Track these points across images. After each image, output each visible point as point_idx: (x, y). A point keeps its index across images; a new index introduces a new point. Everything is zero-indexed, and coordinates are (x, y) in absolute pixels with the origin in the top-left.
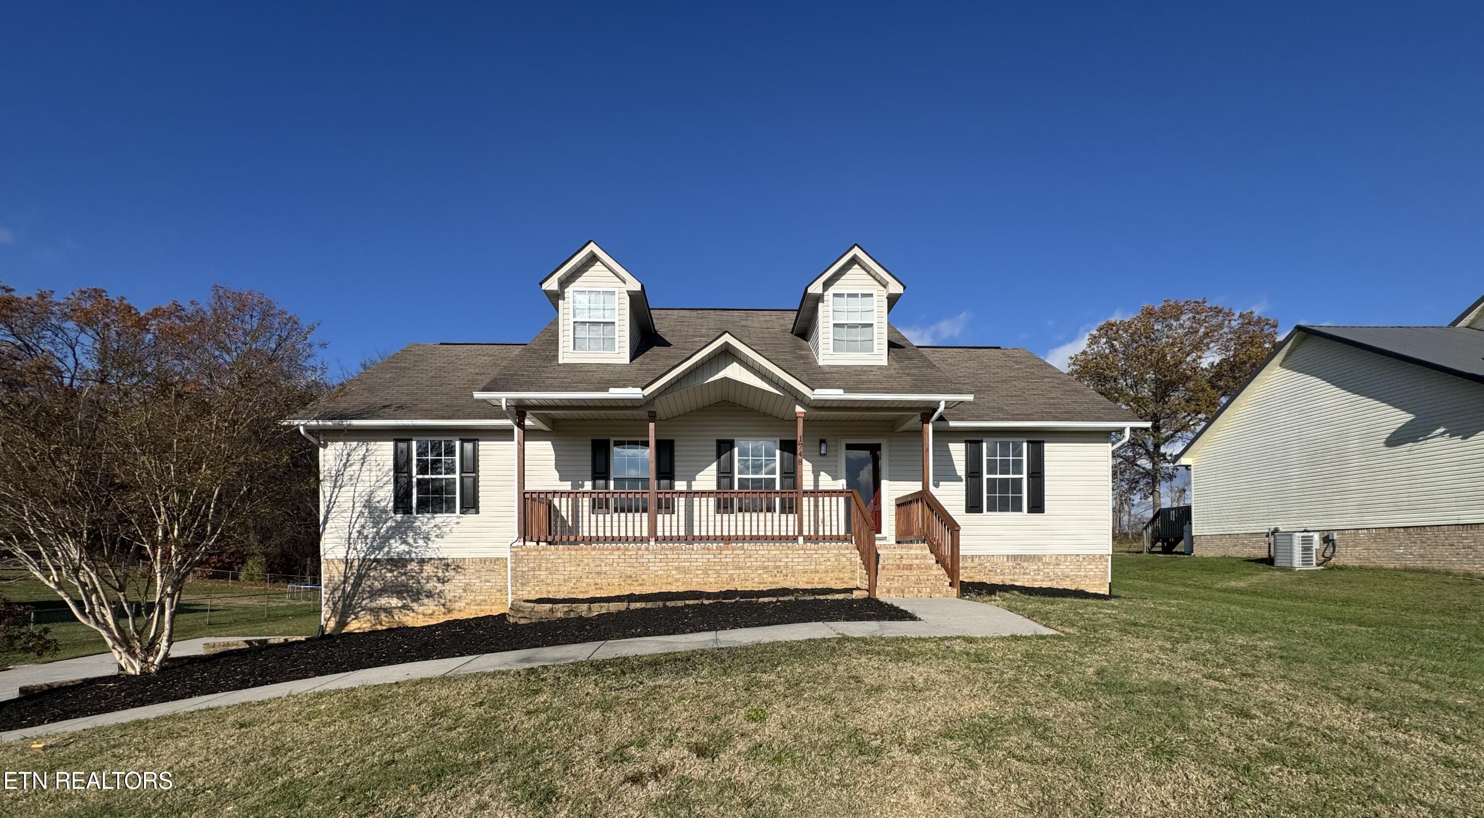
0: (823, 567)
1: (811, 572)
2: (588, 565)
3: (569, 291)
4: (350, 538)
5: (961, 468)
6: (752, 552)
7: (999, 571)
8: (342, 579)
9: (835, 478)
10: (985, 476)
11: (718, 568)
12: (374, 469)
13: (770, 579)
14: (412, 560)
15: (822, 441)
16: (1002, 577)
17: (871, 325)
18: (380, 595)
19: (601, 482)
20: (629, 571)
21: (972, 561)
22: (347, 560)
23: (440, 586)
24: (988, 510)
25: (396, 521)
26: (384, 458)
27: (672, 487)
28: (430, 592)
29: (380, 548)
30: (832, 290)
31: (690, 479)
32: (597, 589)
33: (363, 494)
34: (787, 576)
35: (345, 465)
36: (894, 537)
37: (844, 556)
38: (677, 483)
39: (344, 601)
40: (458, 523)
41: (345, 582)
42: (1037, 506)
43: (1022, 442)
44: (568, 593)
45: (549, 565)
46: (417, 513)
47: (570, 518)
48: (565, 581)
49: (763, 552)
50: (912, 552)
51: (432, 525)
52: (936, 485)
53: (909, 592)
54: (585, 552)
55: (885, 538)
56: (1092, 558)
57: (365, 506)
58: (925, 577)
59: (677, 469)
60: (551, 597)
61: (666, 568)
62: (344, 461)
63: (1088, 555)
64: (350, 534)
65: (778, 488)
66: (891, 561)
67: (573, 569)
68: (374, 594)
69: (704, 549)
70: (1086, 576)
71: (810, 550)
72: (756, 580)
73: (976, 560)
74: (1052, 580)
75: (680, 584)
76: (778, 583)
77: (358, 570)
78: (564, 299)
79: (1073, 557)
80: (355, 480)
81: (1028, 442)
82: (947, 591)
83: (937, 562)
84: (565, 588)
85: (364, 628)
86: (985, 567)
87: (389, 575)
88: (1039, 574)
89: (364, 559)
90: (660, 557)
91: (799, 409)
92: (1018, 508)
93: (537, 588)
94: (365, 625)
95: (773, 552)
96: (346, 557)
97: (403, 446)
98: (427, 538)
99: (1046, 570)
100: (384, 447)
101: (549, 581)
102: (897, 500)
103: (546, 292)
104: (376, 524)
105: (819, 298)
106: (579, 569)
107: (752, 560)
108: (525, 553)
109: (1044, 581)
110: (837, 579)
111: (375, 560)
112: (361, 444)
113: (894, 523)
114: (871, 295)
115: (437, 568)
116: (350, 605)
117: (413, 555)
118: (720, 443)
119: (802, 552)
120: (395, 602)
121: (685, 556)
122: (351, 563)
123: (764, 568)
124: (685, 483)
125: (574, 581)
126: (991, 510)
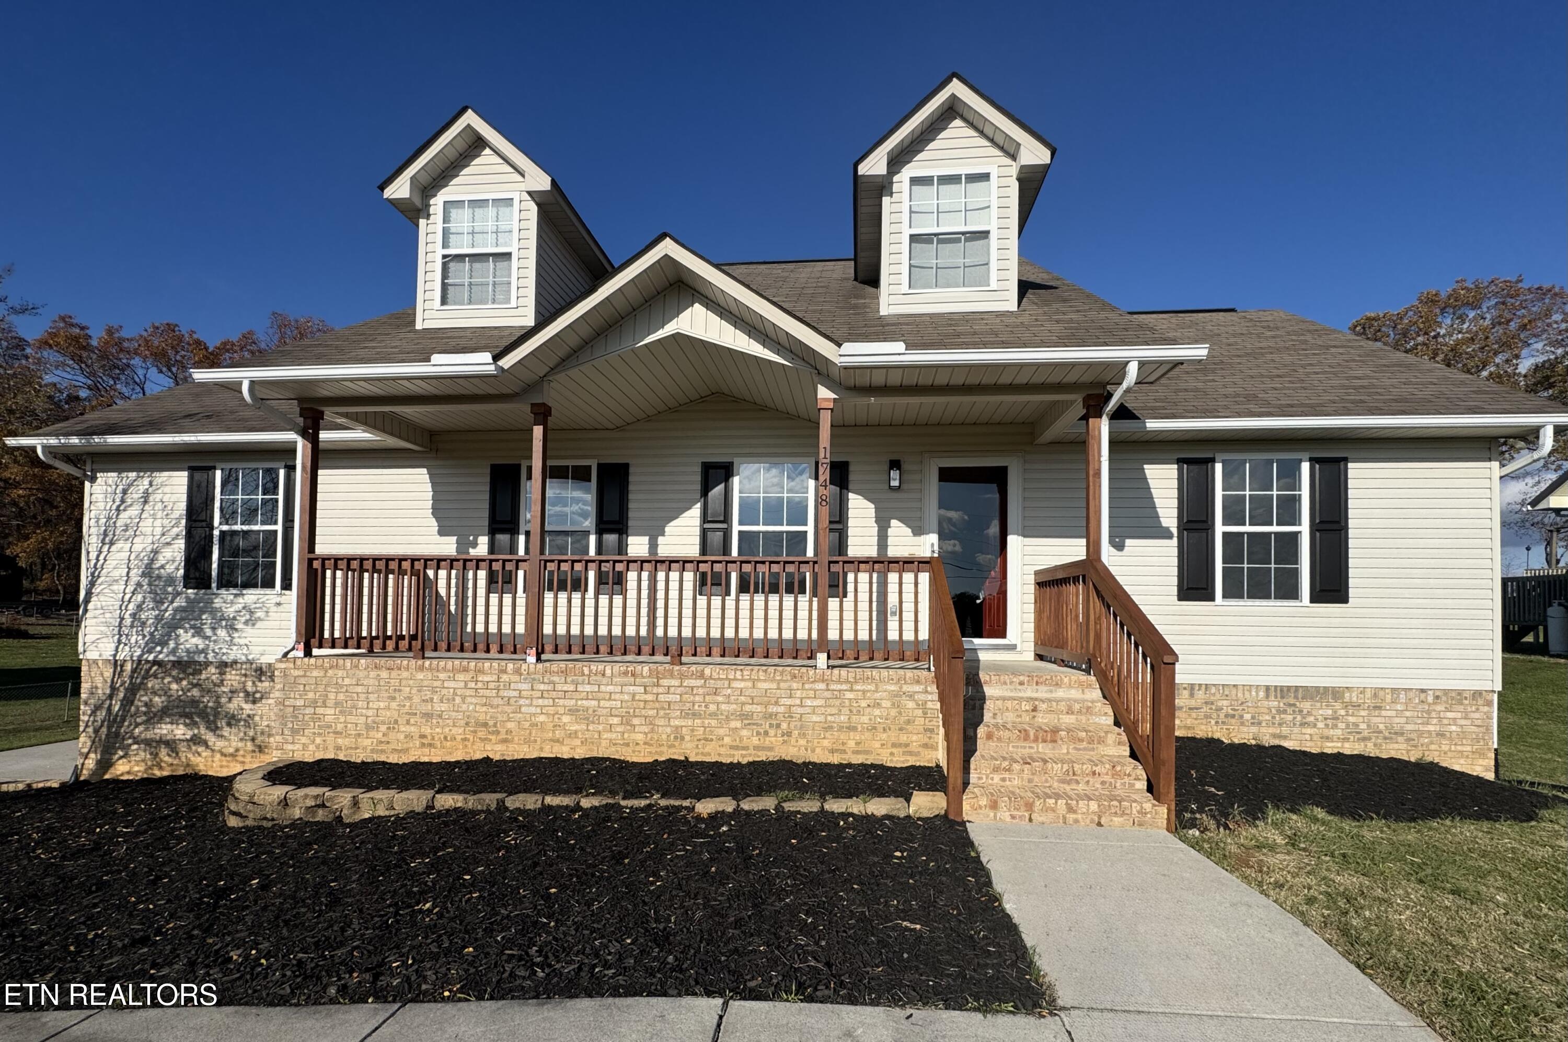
0: (865, 719)
1: (841, 729)
2: (410, 698)
3: (437, 203)
4: (120, 626)
5: (1169, 516)
6: (719, 684)
7: (1247, 716)
8: (108, 691)
9: (918, 531)
10: (1220, 528)
11: (652, 713)
12: (160, 514)
13: (755, 741)
14: (207, 664)
15: (895, 464)
16: (1254, 729)
17: (985, 234)
18: (161, 720)
19: (503, 538)
20: (482, 714)
21: (1192, 695)
22: (116, 661)
23: (247, 707)
24: (1225, 596)
25: (187, 598)
26: (174, 498)
27: (622, 548)
28: (233, 716)
29: (164, 644)
30: (907, 171)
31: (655, 533)
32: (423, 745)
33: (142, 555)
34: (789, 734)
35: (118, 509)
36: (1031, 646)
37: (911, 696)
38: (631, 540)
39: (109, 728)
40: (279, 604)
41: (111, 697)
42: (1331, 587)
43: (1300, 461)
44: (372, 751)
45: (341, 697)
46: (218, 589)
47: (453, 600)
48: (368, 728)
49: (742, 685)
50: (1060, 693)
51: (240, 606)
52: (1119, 546)
53: (1045, 809)
54: (405, 674)
55: (1013, 647)
56: (1456, 697)
57: (143, 575)
58: (1087, 768)
60: (341, 757)
61: (551, 710)
62: (117, 503)
63: (1446, 692)
64: (122, 619)
65: (810, 549)
66: (1010, 717)
67: (382, 705)
68: (154, 717)
69: (626, 673)
70: (1441, 735)
71: (839, 682)
72: (727, 740)
73: (1200, 694)
74: (1364, 739)
75: (578, 742)
76: (771, 749)
77: (131, 677)
78: (428, 216)
79: (1411, 694)
80: (133, 531)
81: (1312, 460)
82: (1142, 812)
83: (1117, 723)
84: (368, 742)
85: (135, 774)
86: (1219, 709)
87: (174, 686)
88: (1335, 726)
89: (139, 661)
90: (542, 687)
91: (824, 393)
92: (1289, 591)
93: (318, 740)
94: (136, 769)
95: (763, 685)
96: (115, 656)
97: (201, 477)
98: (231, 628)
99: (1351, 719)
100: (175, 481)
101: (340, 727)
102: (1037, 573)
103: (395, 203)
104: (159, 602)
105: (883, 186)
106: (394, 705)
107: (720, 699)
108: (301, 673)
109: (1346, 740)
110: (894, 745)
111: (155, 662)
112: (142, 474)
113: (1032, 617)
114: (985, 177)
115: (245, 675)
116: (117, 734)
117: (211, 657)
118: (706, 468)
119: (822, 686)
120: (180, 731)
121: (588, 688)
122: (122, 666)
123: (744, 716)
124: (645, 540)
125: (383, 728)
126: (1232, 592)
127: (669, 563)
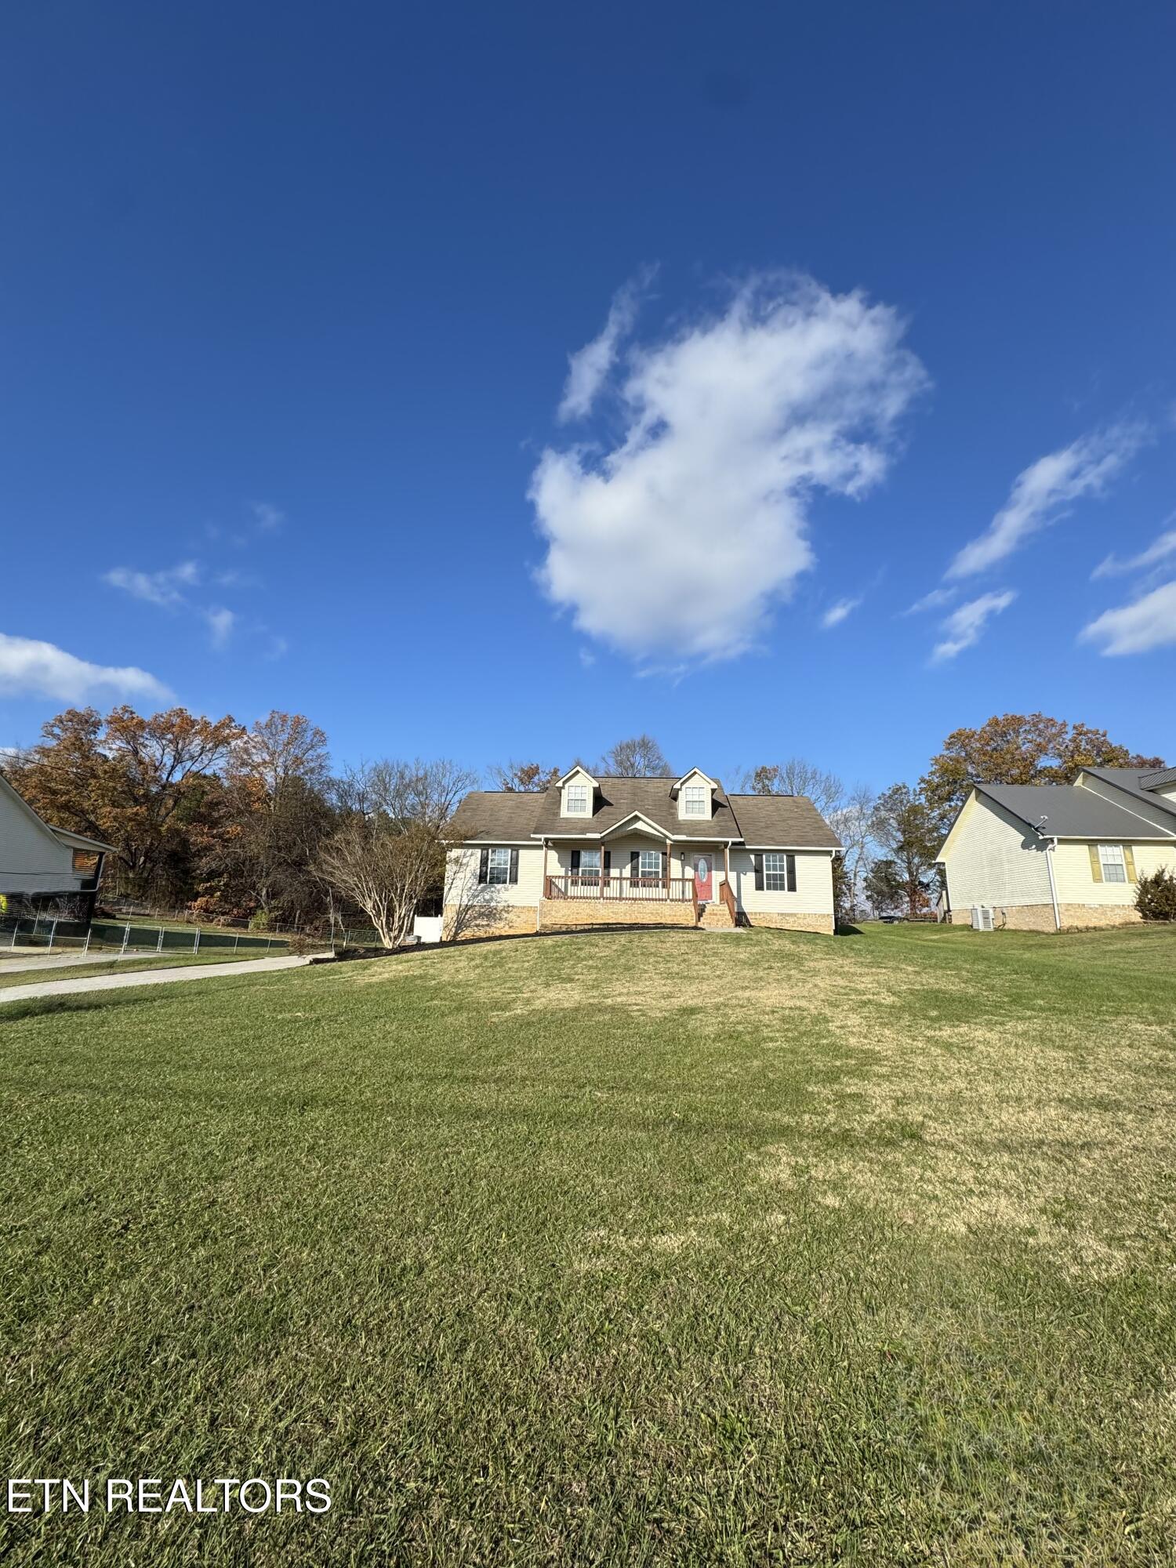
0: (678, 914)
1: (673, 916)
2: (574, 909)
3: (566, 786)
5: (753, 868)
6: (646, 906)
7: (774, 921)
10: (765, 872)
11: (631, 913)
12: (472, 861)
13: (654, 918)
15: (682, 853)
17: (703, 801)
19: (575, 870)
20: (591, 913)
25: (481, 887)
26: (476, 858)
27: (610, 875)
28: (501, 918)
29: (474, 899)
30: (687, 785)
31: (619, 871)
32: (577, 920)
34: (662, 917)
36: (719, 901)
37: (687, 909)
38: (612, 873)
42: (792, 888)
43: (784, 856)
45: (556, 909)
46: (490, 884)
47: (565, 887)
48: (563, 916)
49: (651, 906)
51: (496, 888)
54: (570, 904)
55: (713, 902)
56: (823, 916)
59: (612, 865)
61: (608, 912)
63: (821, 914)
65: (660, 877)
67: (566, 912)
69: (626, 903)
70: (820, 925)
71: (673, 906)
72: (648, 918)
73: (762, 915)
74: (802, 926)
75: (614, 919)
76: (657, 920)
78: (564, 790)
79: (813, 915)
81: (787, 856)
84: (563, 920)
86: (767, 919)
88: (795, 923)
89: (467, 904)
90: (606, 906)
91: (668, 843)
92: (782, 888)
93: (550, 919)
95: (655, 906)
97: (485, 852)
98: (495, 895)
99: (799, 921)
100: (478, 852)
101: (556, 916)
102: (720, 883)
103: (556, 788)
104: (472, 889)
105: (679, 790)
106: (569, 911)
107: (646, 909)
109: (798, 927)
111: (472, 904)
112: (468, 850)
114: (703, 788)
115: (504, 906)
118: (632, 853)
119: (668, 906)
121: (617, 907)
123: (652, 913)
124: (616, 872)
125: (567, 917)
126: (768, 889)
127: (624, 879)
